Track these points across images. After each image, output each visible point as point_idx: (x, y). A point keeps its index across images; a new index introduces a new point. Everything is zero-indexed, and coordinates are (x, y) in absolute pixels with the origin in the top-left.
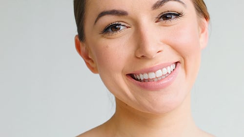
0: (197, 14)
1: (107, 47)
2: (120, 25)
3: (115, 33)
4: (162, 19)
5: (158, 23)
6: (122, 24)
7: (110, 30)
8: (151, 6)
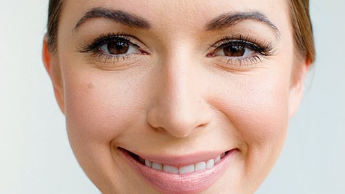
0: (295, 53)
1: (90, 86)
2: (128, 42)
3: (113, 58)
4: (222, 52)
5: (210, 59)
6: (133, 41)
7: (105, 48)
8: (205, 22)
